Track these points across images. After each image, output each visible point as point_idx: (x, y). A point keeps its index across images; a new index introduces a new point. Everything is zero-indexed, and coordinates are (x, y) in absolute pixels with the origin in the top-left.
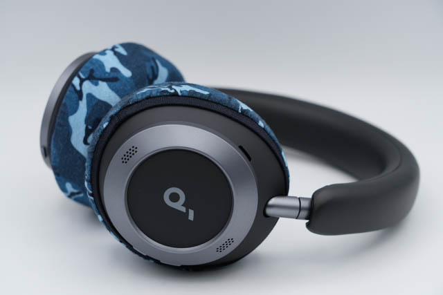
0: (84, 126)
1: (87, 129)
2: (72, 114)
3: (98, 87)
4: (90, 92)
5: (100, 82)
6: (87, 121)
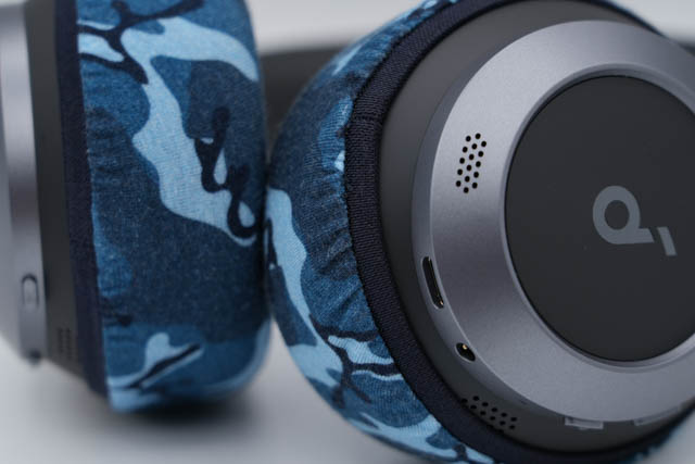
0: (190, 145)
1: (201, 150)
2: (138, 128)
3: (167, 33)
4: (154, 53)
5: (164, 22)
6: (191, 127)
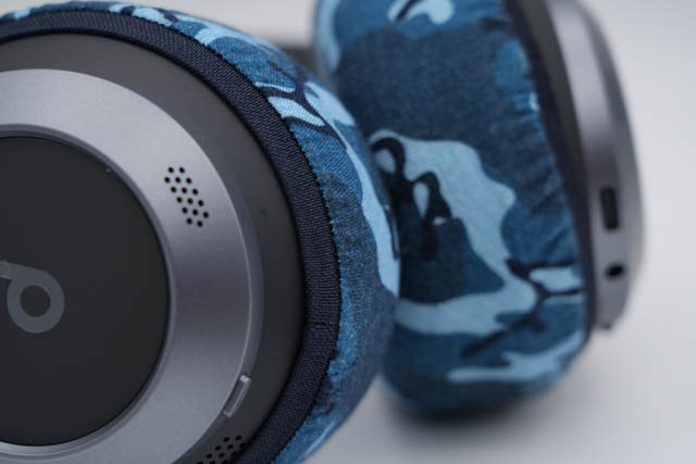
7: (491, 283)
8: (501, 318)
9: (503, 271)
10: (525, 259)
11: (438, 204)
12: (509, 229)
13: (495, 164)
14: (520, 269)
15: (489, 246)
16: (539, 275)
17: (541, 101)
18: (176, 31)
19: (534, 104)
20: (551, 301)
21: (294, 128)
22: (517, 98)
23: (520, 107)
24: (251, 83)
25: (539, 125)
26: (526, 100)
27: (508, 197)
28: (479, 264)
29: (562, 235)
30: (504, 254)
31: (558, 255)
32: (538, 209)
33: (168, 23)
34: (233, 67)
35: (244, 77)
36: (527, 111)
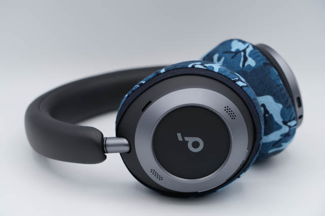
7: (279, 128)
8: (281, 135)
9: (281, 124)
10: (286, 120)
11: (266, 111)
12: (283, 114)
13: (277, 99)
14: (285, 123)
15: (278, 119)
16: (289, 124)
17: (283, 81)
18: (208, 70)
19: (281, 83)
20: (292, 128)
21: (244, 88)
22: (278, 81)
23: (279, 84)
24: (230, 79)
25: (283, 87)
26: (279, 82)
27: (281, 106)
28: (277, 124)
29: (292, 114)
30: (282, 120)
31: (293, 118)
32: (288, 108)
33: (206, 68)
34: (225, 76)
35: (229, 78)
36: (281, 84)
